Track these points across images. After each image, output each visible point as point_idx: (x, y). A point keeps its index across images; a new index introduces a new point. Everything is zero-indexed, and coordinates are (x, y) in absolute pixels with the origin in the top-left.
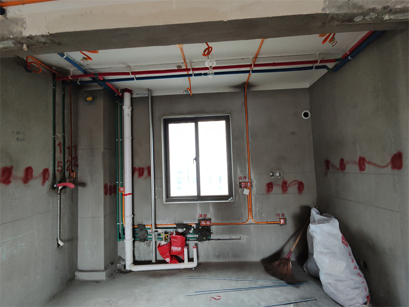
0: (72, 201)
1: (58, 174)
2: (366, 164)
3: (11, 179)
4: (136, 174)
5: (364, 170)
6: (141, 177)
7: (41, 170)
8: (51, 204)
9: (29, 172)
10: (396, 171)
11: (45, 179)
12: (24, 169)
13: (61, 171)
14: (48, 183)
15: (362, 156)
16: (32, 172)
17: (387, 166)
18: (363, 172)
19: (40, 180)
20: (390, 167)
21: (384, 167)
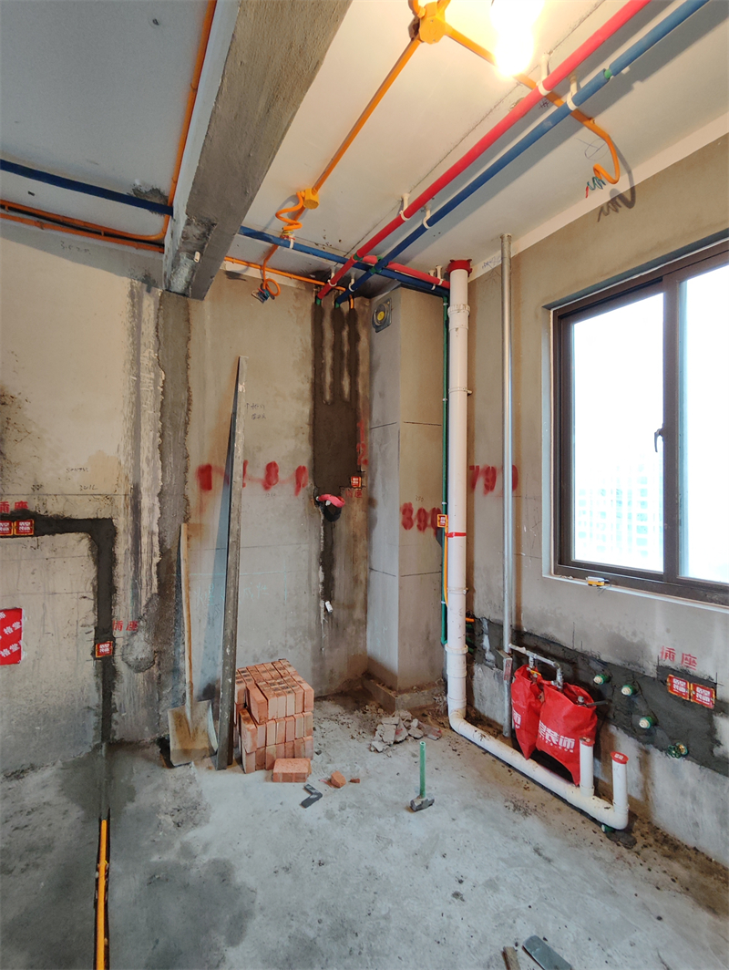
3: (246, 481)
4: (480, 483)
6: (490, 494)
7: (293, 469)
9: (271, 469)
11: (299, 485)
12: (265, 465)
14: (306, 492)
16: (277, 471)
19: (291, 487)
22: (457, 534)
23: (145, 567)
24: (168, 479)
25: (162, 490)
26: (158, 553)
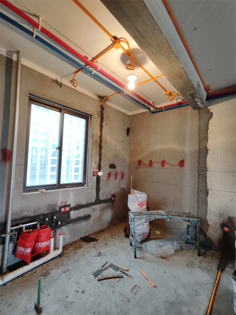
2: (166, 164)
5: (164, 167)
10: (181, 168)
15: (164, 160)
17: (177, 165)
18: (163, 168)
20: (178, 165)
21: (175, 166)
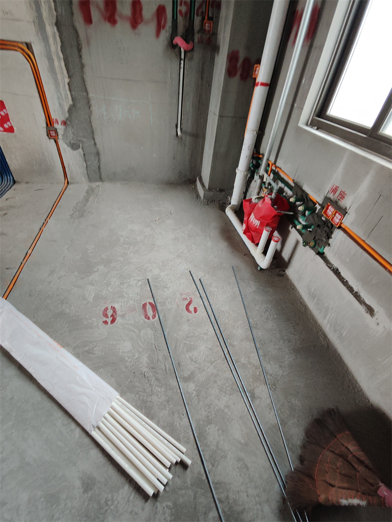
0: (202, 78)
1: (180, 19)
3: (117, 18)
7: (154, 8)
8: (169, 73)
9: (137, 8)
11: (159, 28)
12: (131, 2)
13: (186, 13)
14: (165, 34)
16: (141, 9)
19: (152, 28)
22: (262, 84)
23: (61, 85)
24: (59, 10)
25: (57, 19)
26: (67, 75)
